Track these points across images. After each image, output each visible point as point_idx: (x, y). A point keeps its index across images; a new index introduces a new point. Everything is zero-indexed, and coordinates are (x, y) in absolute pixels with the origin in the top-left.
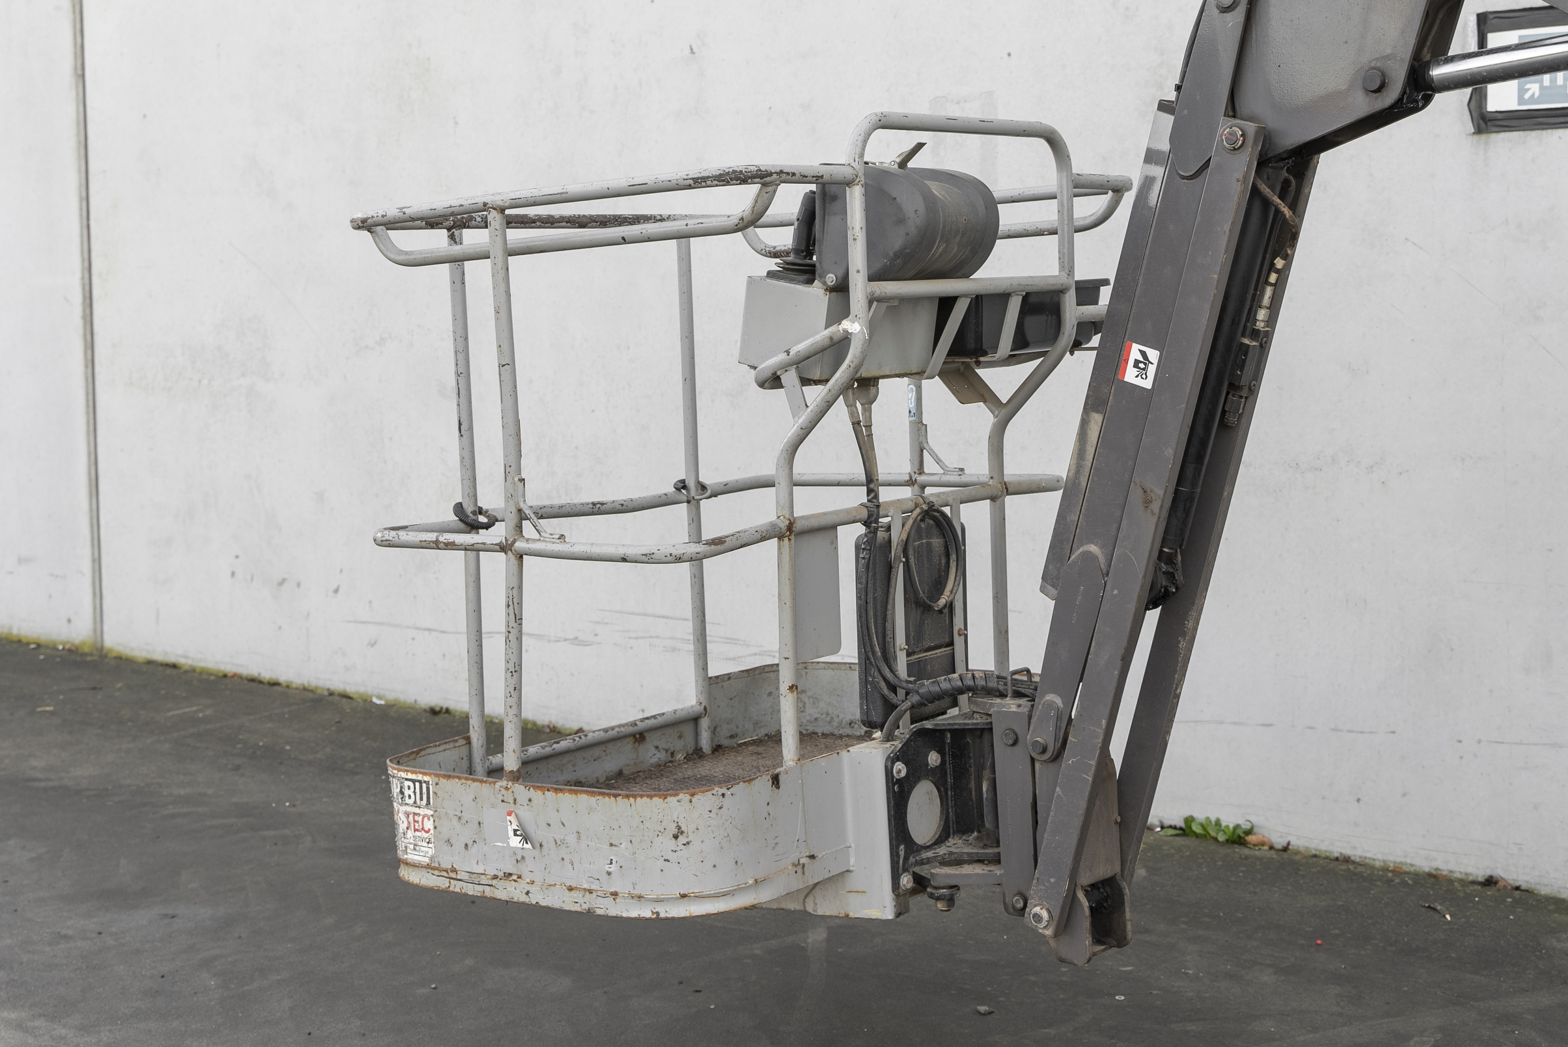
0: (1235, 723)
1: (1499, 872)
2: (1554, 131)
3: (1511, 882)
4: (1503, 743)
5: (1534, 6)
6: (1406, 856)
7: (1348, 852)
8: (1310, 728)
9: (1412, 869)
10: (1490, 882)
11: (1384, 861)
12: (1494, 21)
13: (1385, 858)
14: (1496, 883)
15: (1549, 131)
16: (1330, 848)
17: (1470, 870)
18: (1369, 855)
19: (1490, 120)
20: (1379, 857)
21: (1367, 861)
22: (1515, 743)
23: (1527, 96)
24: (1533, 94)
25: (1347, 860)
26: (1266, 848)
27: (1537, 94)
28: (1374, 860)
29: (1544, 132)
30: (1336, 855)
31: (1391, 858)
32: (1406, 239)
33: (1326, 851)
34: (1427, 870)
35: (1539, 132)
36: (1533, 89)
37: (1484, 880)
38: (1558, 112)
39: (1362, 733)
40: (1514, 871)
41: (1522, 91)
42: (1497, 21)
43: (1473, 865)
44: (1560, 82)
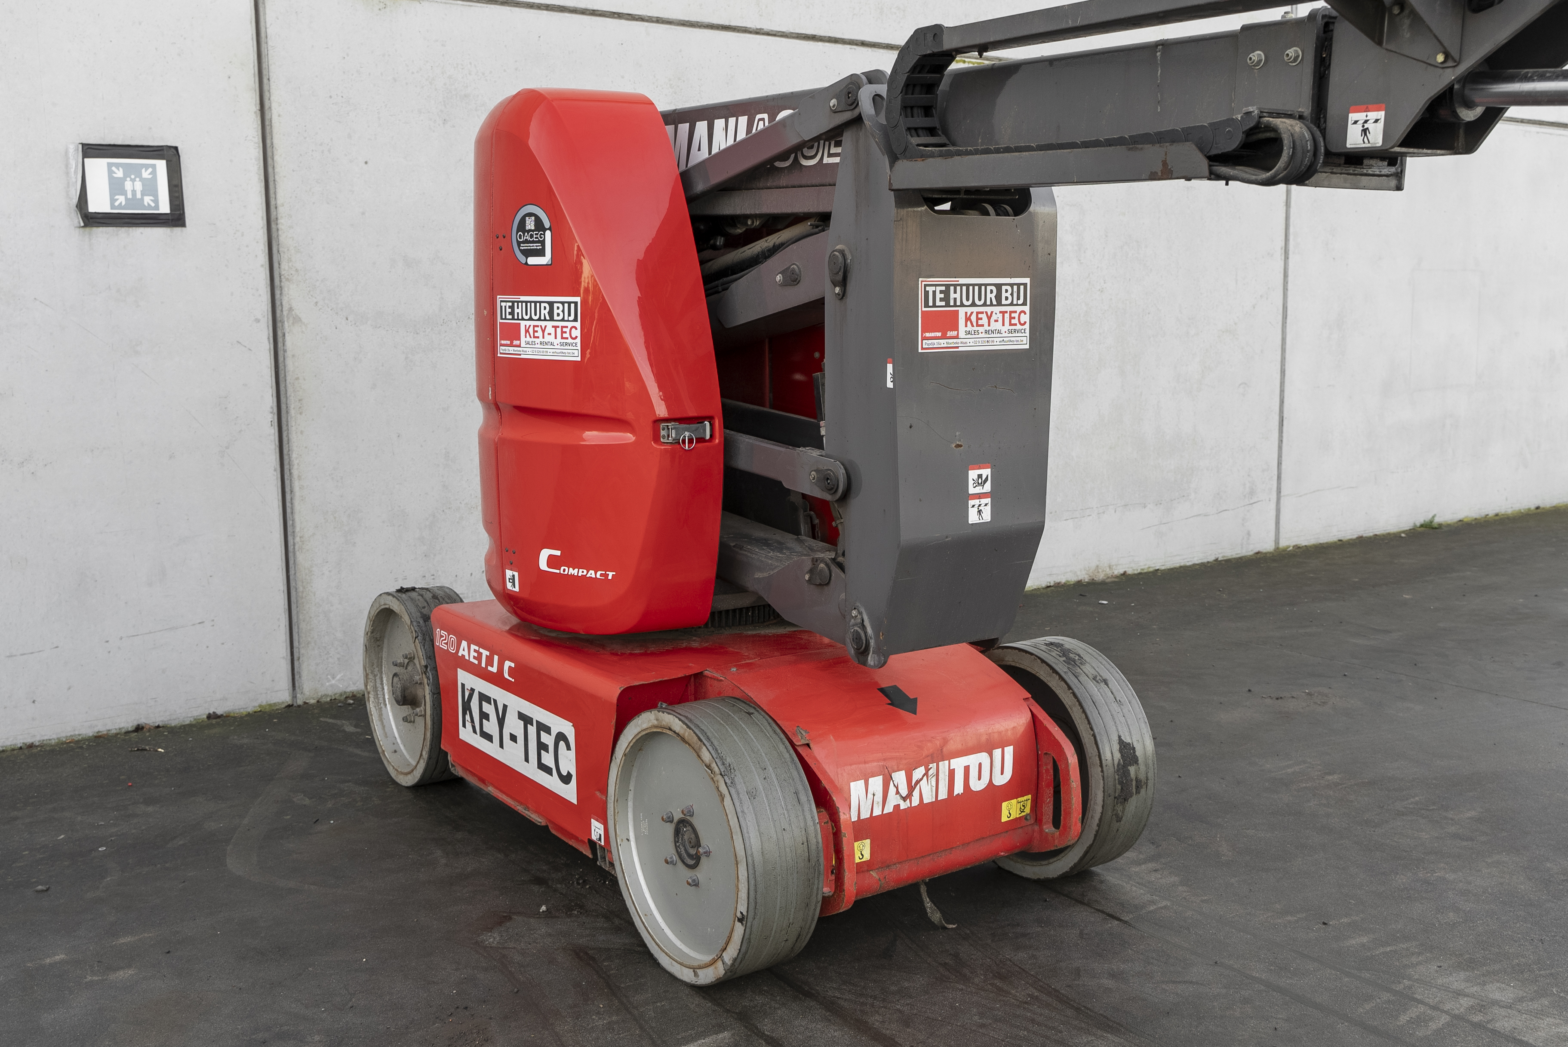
1: (143, 721)
2: (137, 228)
3: (152, 724)
4: (138, 635)
5: (116, 143)
6: (74, 730)
7: (29, 740)
9: (80, 738)
10: (139, 729)
11: (58, 738)
12: (89, 150)
13: (59, 736)
14: (143, 728)
15: (134, 228)
16: (13, 743)
17: (122, 725)
18: (45, 738)
19: (91, 218)
20: (54, 736)
21: (45, 742)
22: (146, 634)
23: (117, 204)
24: (121, 203)
25: (31, 746)
27: (123, 204)
28: (50, 740)
29: (131, 229)
30: (19, 745)
31: (63, 736)
32: (35, 299)
33: (11, 745)
34: (91, 735)
35: (127, 229)
36: (121, 199)
37: (134, 728)
38: (139, 216)
39: (32, 653)
40: (153, 717)
41: (113, 201)
42: (91, 150)
43: (124, 721)
44: (139, 196)
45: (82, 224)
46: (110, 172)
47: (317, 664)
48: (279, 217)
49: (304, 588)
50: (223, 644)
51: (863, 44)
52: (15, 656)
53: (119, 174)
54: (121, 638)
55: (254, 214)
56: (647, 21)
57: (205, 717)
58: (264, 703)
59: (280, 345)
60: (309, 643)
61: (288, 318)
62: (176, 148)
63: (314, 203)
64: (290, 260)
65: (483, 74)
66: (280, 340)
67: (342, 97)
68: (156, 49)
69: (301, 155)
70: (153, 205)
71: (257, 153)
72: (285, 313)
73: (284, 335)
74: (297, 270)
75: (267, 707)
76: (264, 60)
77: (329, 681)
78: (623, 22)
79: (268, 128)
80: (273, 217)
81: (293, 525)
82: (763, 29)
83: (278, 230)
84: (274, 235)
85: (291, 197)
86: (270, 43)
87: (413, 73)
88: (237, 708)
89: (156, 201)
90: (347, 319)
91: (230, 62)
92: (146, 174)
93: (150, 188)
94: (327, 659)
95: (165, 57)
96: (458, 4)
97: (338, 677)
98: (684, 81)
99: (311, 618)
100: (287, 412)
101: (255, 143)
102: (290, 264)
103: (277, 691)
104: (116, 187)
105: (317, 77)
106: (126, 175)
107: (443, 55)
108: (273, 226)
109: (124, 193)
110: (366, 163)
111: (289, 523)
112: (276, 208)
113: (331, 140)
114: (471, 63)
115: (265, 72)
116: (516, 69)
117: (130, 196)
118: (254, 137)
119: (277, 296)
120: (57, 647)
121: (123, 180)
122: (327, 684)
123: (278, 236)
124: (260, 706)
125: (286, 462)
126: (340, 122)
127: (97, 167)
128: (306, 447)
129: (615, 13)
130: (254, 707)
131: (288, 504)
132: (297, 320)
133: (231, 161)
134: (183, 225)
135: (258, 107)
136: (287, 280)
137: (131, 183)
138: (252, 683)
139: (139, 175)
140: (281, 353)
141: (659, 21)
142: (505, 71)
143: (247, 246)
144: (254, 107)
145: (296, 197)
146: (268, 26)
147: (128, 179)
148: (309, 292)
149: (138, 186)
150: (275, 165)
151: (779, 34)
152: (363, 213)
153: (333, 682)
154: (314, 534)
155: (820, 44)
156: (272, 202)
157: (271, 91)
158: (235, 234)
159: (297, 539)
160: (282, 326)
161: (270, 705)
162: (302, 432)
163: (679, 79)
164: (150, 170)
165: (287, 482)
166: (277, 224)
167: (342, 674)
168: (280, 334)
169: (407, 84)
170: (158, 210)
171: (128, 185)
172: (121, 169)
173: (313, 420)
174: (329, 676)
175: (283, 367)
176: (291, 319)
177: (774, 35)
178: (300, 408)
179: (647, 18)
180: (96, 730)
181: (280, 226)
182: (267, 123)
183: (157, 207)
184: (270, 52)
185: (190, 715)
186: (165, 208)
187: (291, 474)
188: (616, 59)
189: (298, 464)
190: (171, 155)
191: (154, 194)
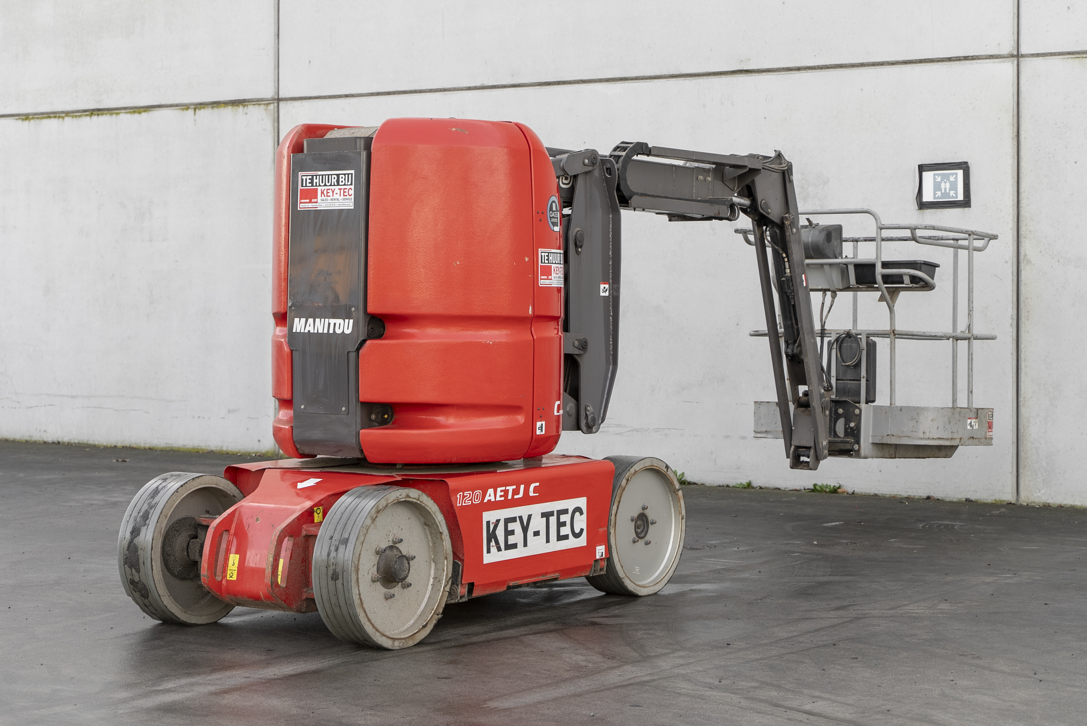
1: (931, 494)
2: (946, 209)
3: (935, 498)
5: (938, 163)
6: (898, 492)
7: (876, 493)
9: (901, 496)
10: (928, 498)
11: (890, 495)
12: (924, 168)
13: (890, 493)
14: (930, 498)
17: (921, 494)
19: (924, 205)
21: (884, 495)
23: (937, 196)
26: (845, 493)
27: (939, 196)
28: (886, 494)
29: (942, 210)
30: (871, 494)
31: (893, 493)
33: (868, 493)
34: (905, 496)
35: (940, 210)
36: (939, 193)
37: (926, 497)
38: (947, 202)
40: (937, 493)
41: (935, 194)
42: (926, 168)
43: (922, 492)
44: (948, 191)
45: (919, 208)
46: (935, 179)
47: (1030, 481)
48: (1023, 200)
49: (1024, 430)
50: (977, 457)
53: (939, 179)
55: (1008, 198)
57: (964, 500)
58: (997, 499)
59: (1019, 277)
60: (1025, 466)
62: (968, 163)
63: (1042, 190)
64: (1026, 225)
66: (1020, 274)
67: (1063, 123)
68: (962, 108)
69: (1036, 161)
70: (954, 195)
72: (1023, 256)
73: (1022, 272)
74: (1030, 231)
75: (999, 502)
77: (1036, 493)
79: (1019, 146)
80: (1019, 199)
83: (1021, 207)
85: (1029, 187)
86: (1022, 96)
88: (982, 498)
89: (956, 194)
90: (1059, 262)
91: (1000, 110)
92: (952, 179)
93: (954, 186)
94: (1036, 479)
95: (966, 112)
97: (1042, 492)
99: (1027, 450)
100: (1022, 319)
101: (1011, 156)
102: (1027, 228)
103: (1005, 493)
104: (937, 187)
105: (1048, 112)
106: (942, 180)
109: (940, 190)
110: (1076, 162)
111: (1019, 388)
112: (1021, 193)
113: (1055, 150)
115: (1019, 113)
117: (943, 191)
118: (1010, 153)
119: (1019, 247)
121: (940, 182)
122: (1035, 495)
124: (995, 500)
125: (1019, 350)
126: (1061, 139)
127: (928, 176)
128: (1030, 341)
130: (992, 500)
131: (1019, 376)
132: (1029, 262)
133: (997, 168)
134: (970, 206)
135: (1015, 134)
136: (1025, 237)
137: (944, 184)
138: (991, 484)
139: (948, 180)
140: (1020, 282)
143: (1003, 218)
144: (1012, 134)
145: (1032, 187)
146: (1024, 86)
147: (943, 182)
148: (1037, 244)
149: (948, 185)
152: (1072, 195)
153: (1039, 494)
154: (1032, 397)
157: (1022, 124)
158: (997, 210)
160: (1022, 266)
161: (1001, 501)
162: (1028, 332)
164: (954, 176)
165: (1019, 363)
167: (1045, 490)
168: (1019, 270)
170: (957, 198)
171: (943, 185)
172: (940, 177)
173: (1035, 324)
174: (1037, 490)
175: (1020, 291)
176: (1025, 261)
178: (1028, 316)
180: (908, 494)
182: (1019, 143)
183: (957, 197)
184: (1022, 101)
185: (956, 497)
186: (961, 197)
187: (1021, 357)
189: (1025, 351)
190: (964, 167)
191: (956, 190)
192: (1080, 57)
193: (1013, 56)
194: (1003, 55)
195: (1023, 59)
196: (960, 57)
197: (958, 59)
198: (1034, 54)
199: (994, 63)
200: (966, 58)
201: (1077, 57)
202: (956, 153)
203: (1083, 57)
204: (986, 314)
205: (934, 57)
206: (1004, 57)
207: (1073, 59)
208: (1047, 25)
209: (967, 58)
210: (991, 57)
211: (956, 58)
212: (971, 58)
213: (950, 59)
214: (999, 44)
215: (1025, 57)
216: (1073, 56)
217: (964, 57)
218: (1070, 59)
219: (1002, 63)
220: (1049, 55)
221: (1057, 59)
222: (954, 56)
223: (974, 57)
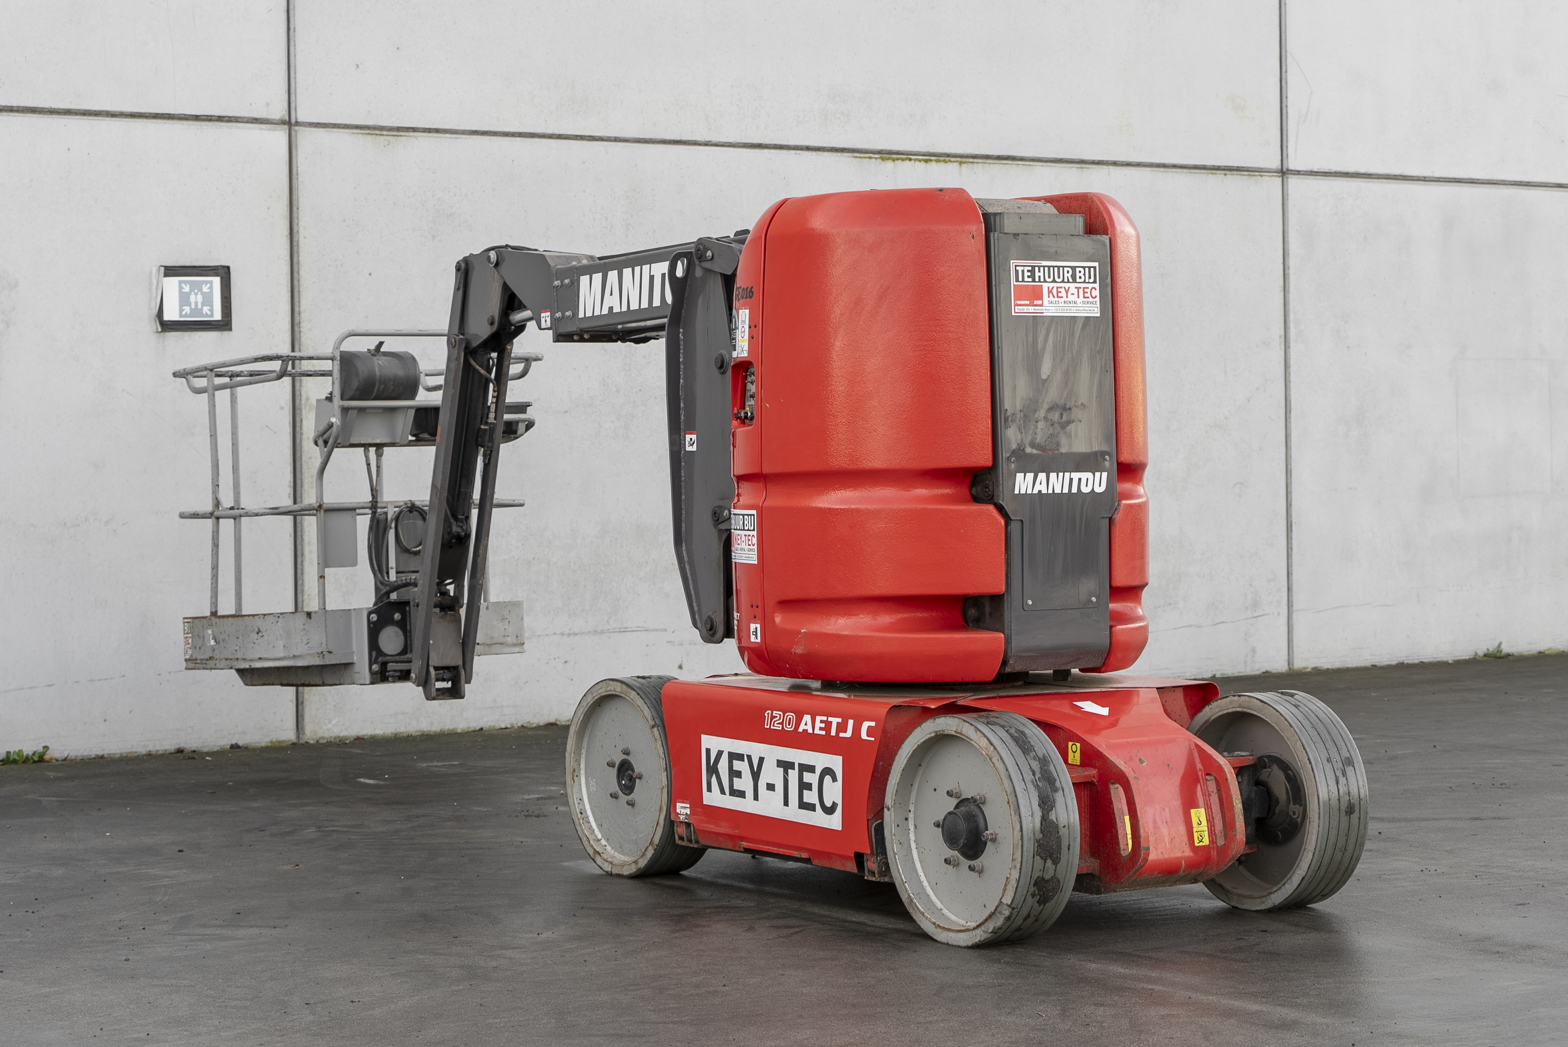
0: (30, 688)
1: (182, 745)
2: (197, 333)
3: (189, 749)
5: (185, 265)
6: (132, 748)
7: (100, 753)
8: (76, 682)
9: (136, 754)
10: (179, 751)
11: (121, 754)
12: (168, 271)
13: (121, 751)
14: (182, 751)
15: (195, 333)
16: (89, 754)
17: (168, 747)
18: (112, 752)
19: (166, 325)
20: (118, 752)
21: (111, 756)
23: (184, 313)
24: (187, 313)
25: (102, 757)
26: (54, 761)
27: (188, 313)
28: (115, 754)
29: (192, 333)
30: (93, 756)
31: (124, 751)
32: (123, 390)
34: (144, 753)
35: (189, 333)
36: (187, 309)
37: (176, 751)
38: (200, 323)
39: (106, 679)
40: (191, 743)
41: (181, 310)
42: (171, 271)
43: (168, 744)
44: (199, 306)
45: (160, 330)
46: (181, 288)
47: (317, 709)
48: (302, 321)
51: (808, 148)
52: (94, 681)
53: (187, 289)
54: (170, 673)
56: (606, 140)
57: (228, 747)
58: (274, 739)
59: (298, 429)
61: (305, 406)
62: (228, 268)
63: (328, 309)
65: (466, 195)
66: (298, 424)
67: (353, 220)
68: (217, 189)
69: (320, 269)
70: (209, 313)
71: (286, 269)
72: (303, 402)
73: (301, 421)
75: (277, 744)
76: (294, 192)
77: (328, 725)
78: (585, 142)
79: (295, 248)
80: (296, 321)
81: (303, 584)
82: (711, 141)
83: (300, 332)
84: (297, 336)
85: (311, 305)
86: (300, 179)
87: (409, 197)
88: (253, 741)
89: (212, 310)
91: (270, 196)
92: (205, 289)
93: (208, 300)
94: (326, 705)
96: (446, 137)
97: (334, 722)
98: (639, 192)
100: (302, 487)
101: (286, 261)
103: (285, 730)
104: (184, 299)
105: (334, 204)
106: (191, 290)
107: (434, 181)
108: (296, 329)
109: (189, 304)
110: (370, 274)
111: (299, 582)
112: (299, 314)
113: (344, 256)
114: (456, 187)
115: (294, 202)
116: (493, 189)
117: (193, 307)
118: (285, 256)
119: (297, 388)
120: (124, 676)
121: (189, 294)
122: (326, 727)
123: (300, 337)
124: (271, 742)
125: (299, 529)
126: (350, 241)
127: (172, 284)
129: (578, 136)
130: (266, 742)
131: (299, 566)
133: (267, 276)
134: (230, 329)
135: (289, 231)
137: (194, 296)
138: (266, 720)
139: (200, 290)
140: (298, 436)
141: (616, 140)
142: (484, 191)
143: (277, 346)
144: (286, 232)
145: (315, 305)
146: (299, 165)
147: (193, 293)
148: (322, 384)
149: (200, 298)
150: (300, 278)
151: (727, 144)
152: (366, 317)
155: (766, 151)
156: (296, 309)
157: (299, 218)
158: (268, 336)
159: (306, 597)
160: (301, 413)
161: (279, 742)
163: (634, 190)
164: (208, 285)
165: (299, 547)
166: (300, 327)
167: (337, 722)
168: (298, 419)
169: (404, 207)
170: (213, 317)
171: (192, 298)
172: (188, 285)
174: (326, 721)
175: (299, 448)
176: (308, 407)
177: (723, 146)
179: (606, 138)
180: (148, 749)
181: (302, 329)
182: (295, 244)
183: (212, 316)
184: (300, 186)
185: (217, 744)
186: (217, 316)
187: (302, 539)
188: (579, 176)
189: (308, 531)
190: (224, 273)
191: (211, 305)
192: (372, 134)
193: (283, 122)
194: (273, 120)
195: (297, 128)
196: (211, 116)
197: (209, 119)
198: (313, 123)
199: (261, 129)
200: (220, 119)
201: (369, 134)
202: (210, 252)
203: (376, 134)
204: (255, 482)
205: (177, 113)
206: (272, 123)
207: (365, 135)
208: (331, 86)
209: (222, 118)
210: (255, 121)
211: (206, 117)
212: (227, 118)
213: (197, 118)
214: (268, 104)
215: (300, 126)
216: (363, 131)
217: (219, 117)
218: (360, 135)
219: (271, 131)
220: (331, 126)
221: (344, 132)
222: (206, 114)
223: (232, 119)
